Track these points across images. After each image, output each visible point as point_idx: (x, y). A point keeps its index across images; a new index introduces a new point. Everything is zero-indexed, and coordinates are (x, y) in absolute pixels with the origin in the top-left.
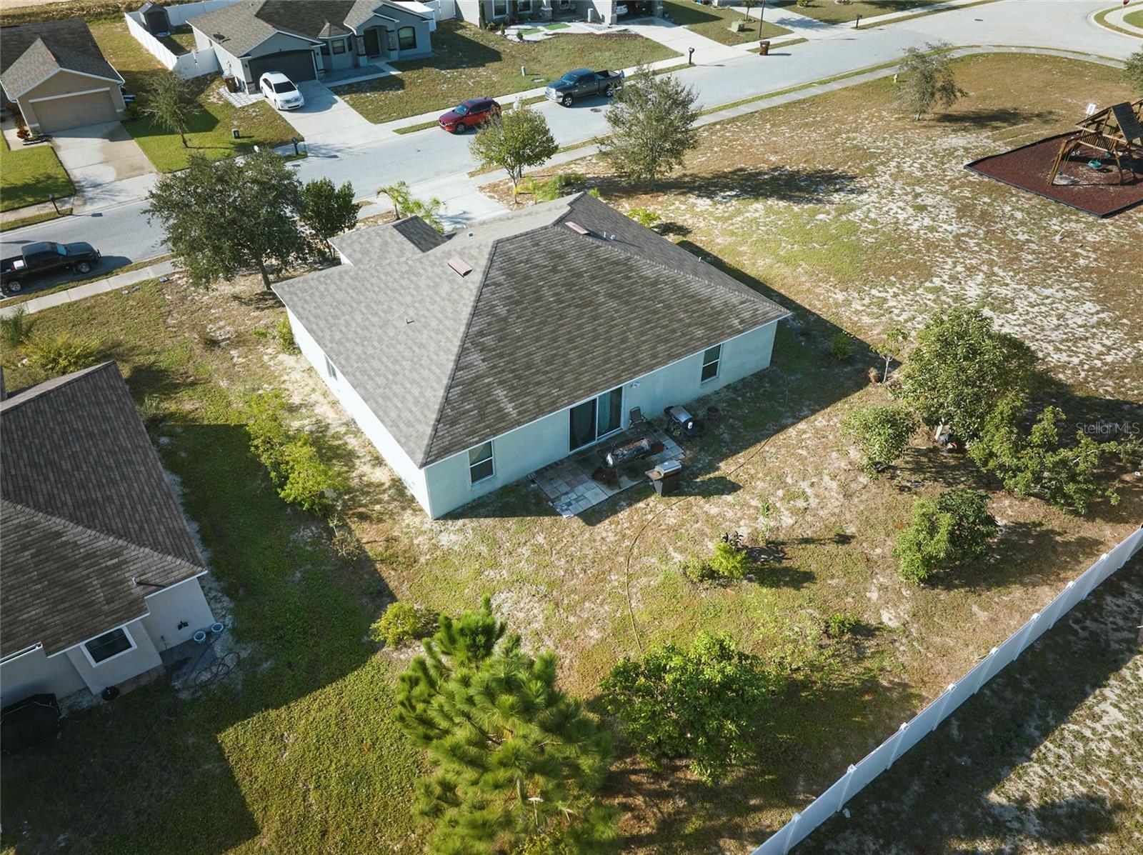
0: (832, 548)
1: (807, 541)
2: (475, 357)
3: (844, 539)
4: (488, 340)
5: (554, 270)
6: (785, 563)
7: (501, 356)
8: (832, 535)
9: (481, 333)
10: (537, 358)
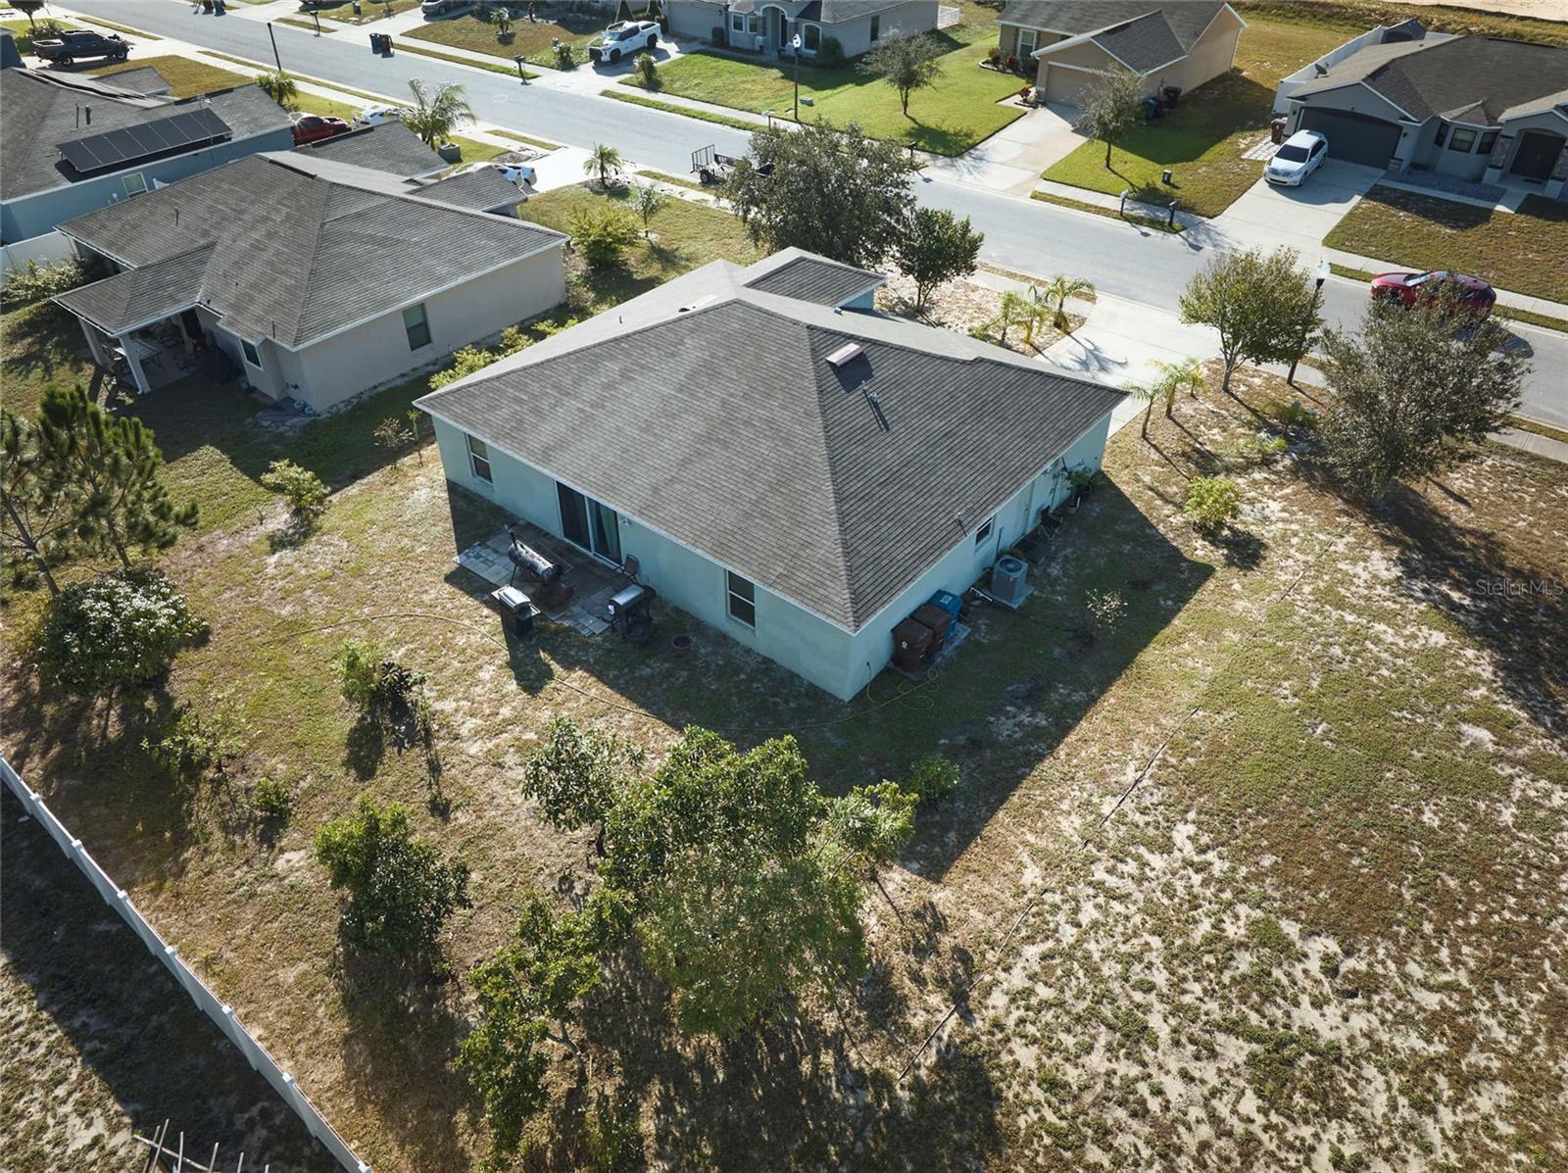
0: (424, 796)
1: (435, 769)
3: (440, 809)
6: (390, 751)
8: (448, 795)
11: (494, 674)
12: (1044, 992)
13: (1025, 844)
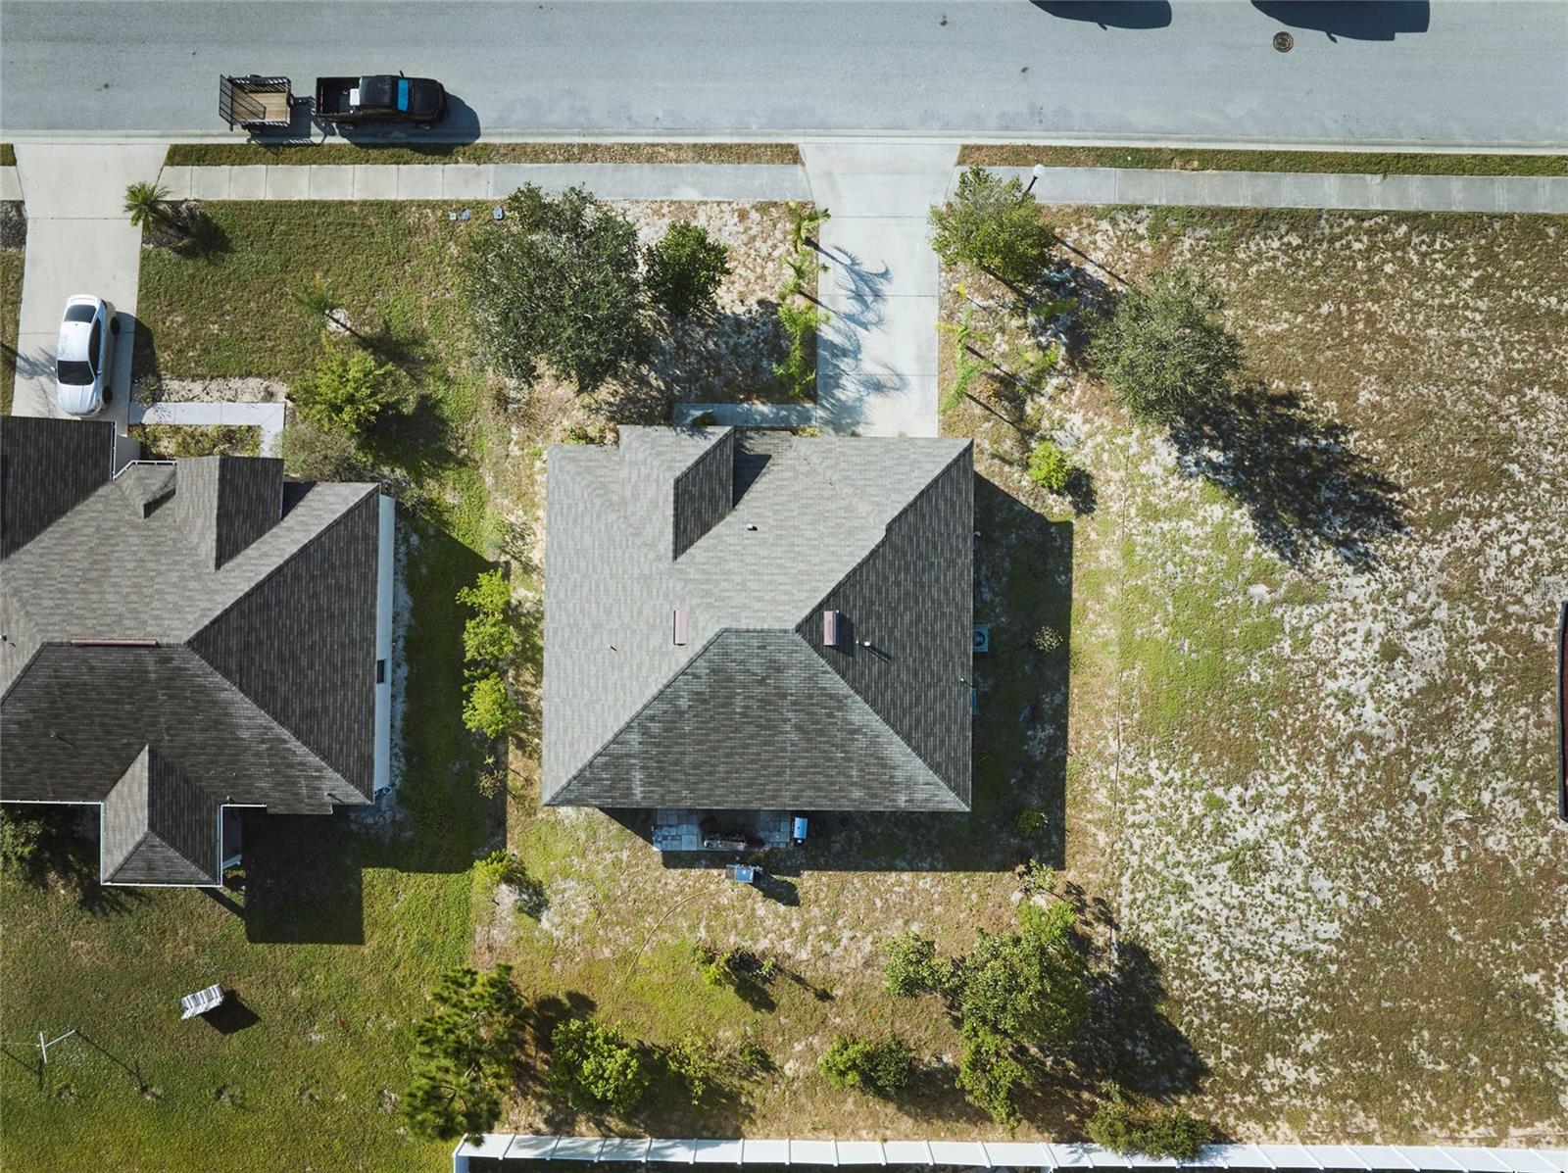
0: (810, 996)
1: (799, 980)
2: (634, 738)
3: (824, 996)
4: (655, 727)
5: (762, 682)
6: (767, 987)
7: (658, 745)
8: (820, 987)
9: (652, 718)
10: (688, 759)
11: (764, 908)
12: (1141, 896)
13: (1089, 822)
